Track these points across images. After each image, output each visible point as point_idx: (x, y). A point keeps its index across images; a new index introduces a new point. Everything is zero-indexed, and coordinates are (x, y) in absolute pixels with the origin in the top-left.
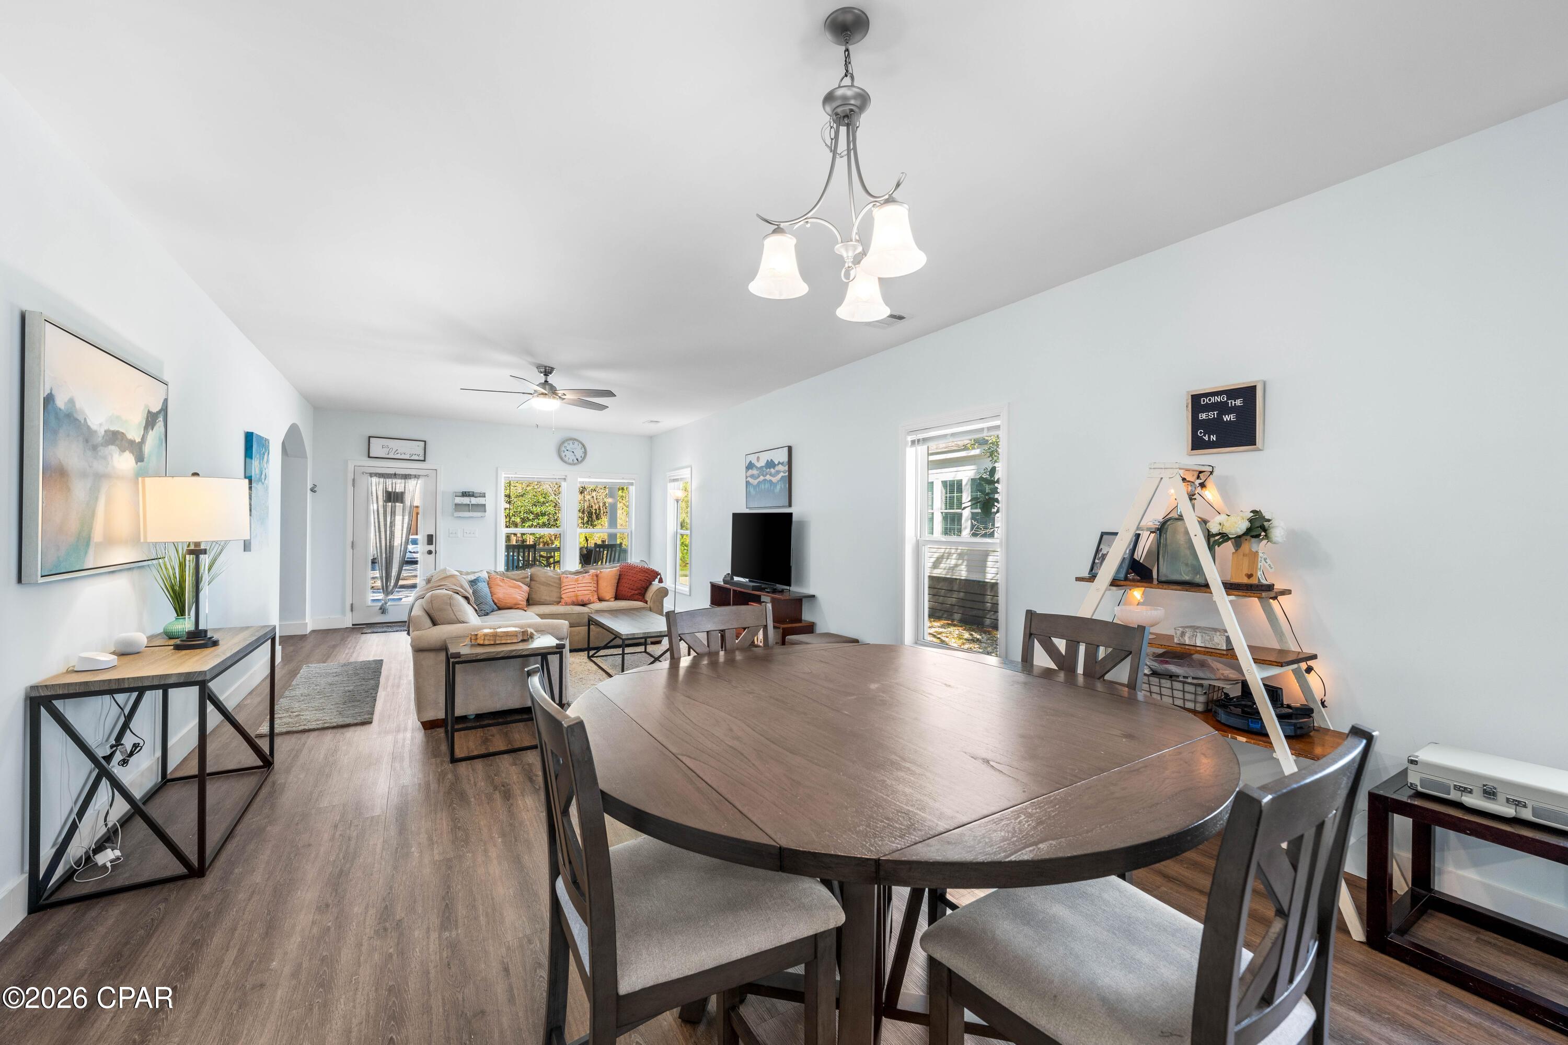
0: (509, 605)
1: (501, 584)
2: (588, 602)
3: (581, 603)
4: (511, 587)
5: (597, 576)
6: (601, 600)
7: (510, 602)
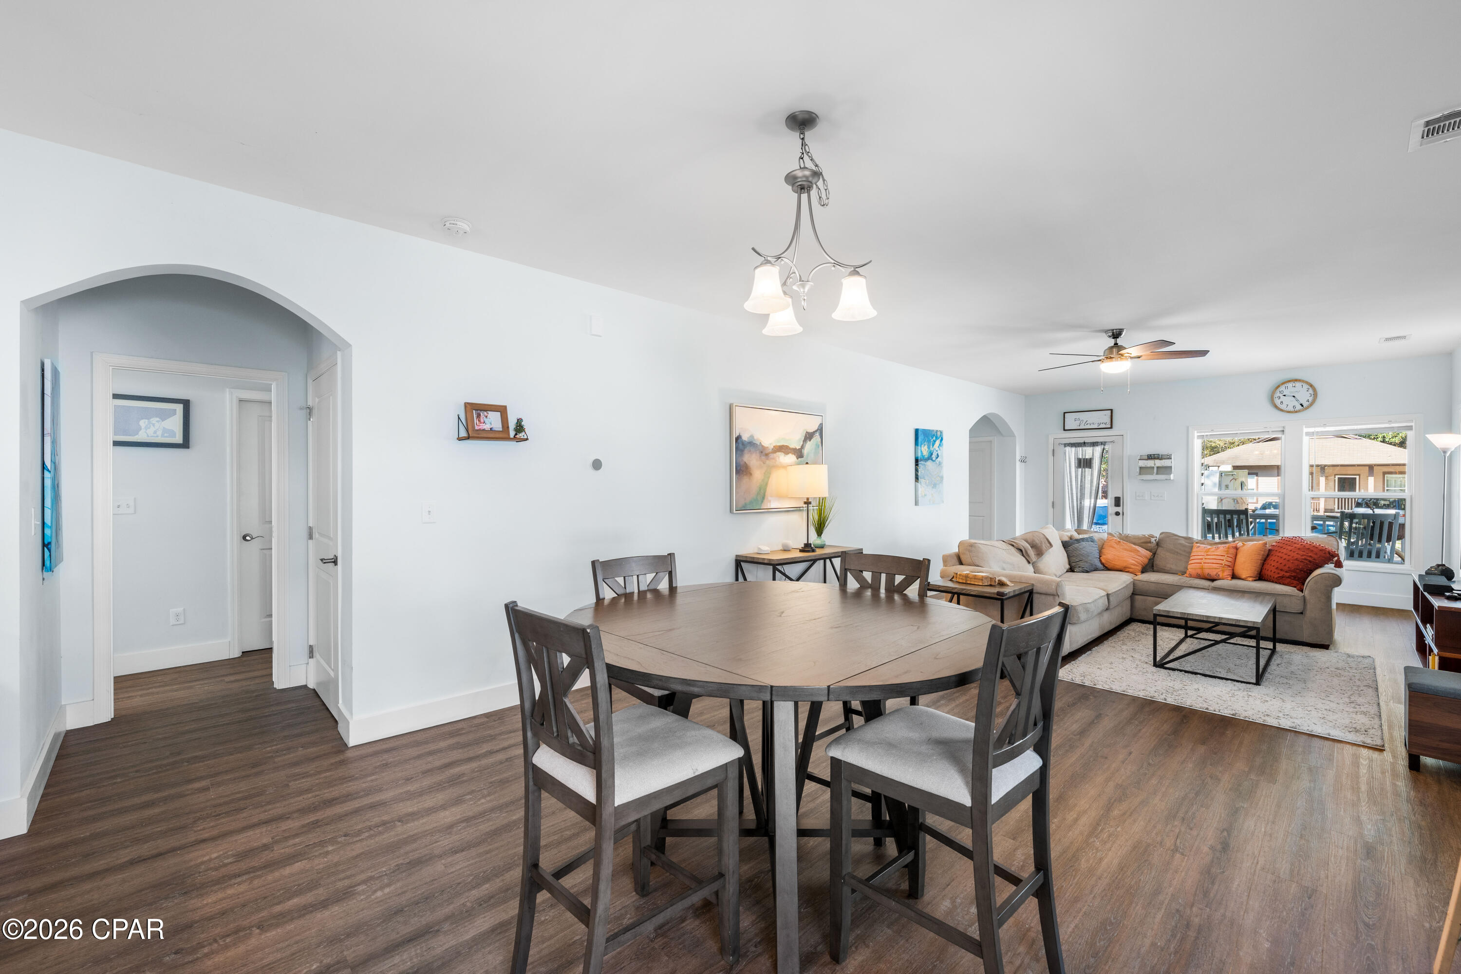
0: (1118, 567)
1: (1116, 546)
2: (1216, 577)
3: (1209, 577)
4: (1126, 550)
5: (1237, 548)
6: (1234, 577)
7: (1119, 564)
